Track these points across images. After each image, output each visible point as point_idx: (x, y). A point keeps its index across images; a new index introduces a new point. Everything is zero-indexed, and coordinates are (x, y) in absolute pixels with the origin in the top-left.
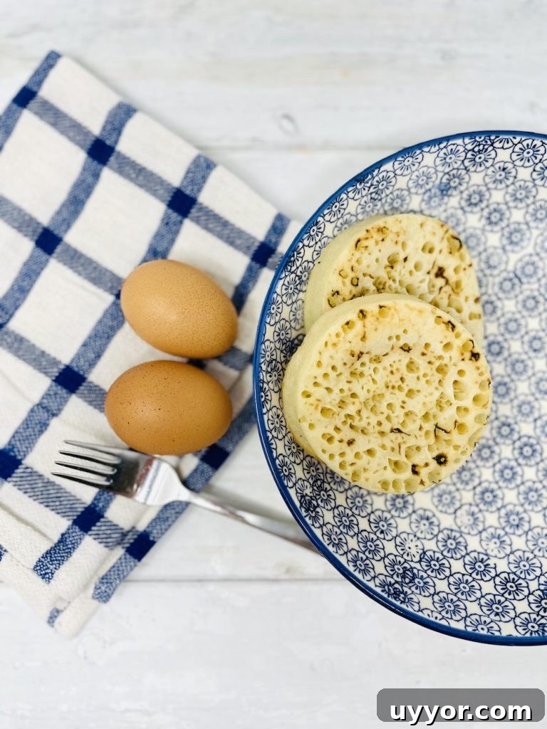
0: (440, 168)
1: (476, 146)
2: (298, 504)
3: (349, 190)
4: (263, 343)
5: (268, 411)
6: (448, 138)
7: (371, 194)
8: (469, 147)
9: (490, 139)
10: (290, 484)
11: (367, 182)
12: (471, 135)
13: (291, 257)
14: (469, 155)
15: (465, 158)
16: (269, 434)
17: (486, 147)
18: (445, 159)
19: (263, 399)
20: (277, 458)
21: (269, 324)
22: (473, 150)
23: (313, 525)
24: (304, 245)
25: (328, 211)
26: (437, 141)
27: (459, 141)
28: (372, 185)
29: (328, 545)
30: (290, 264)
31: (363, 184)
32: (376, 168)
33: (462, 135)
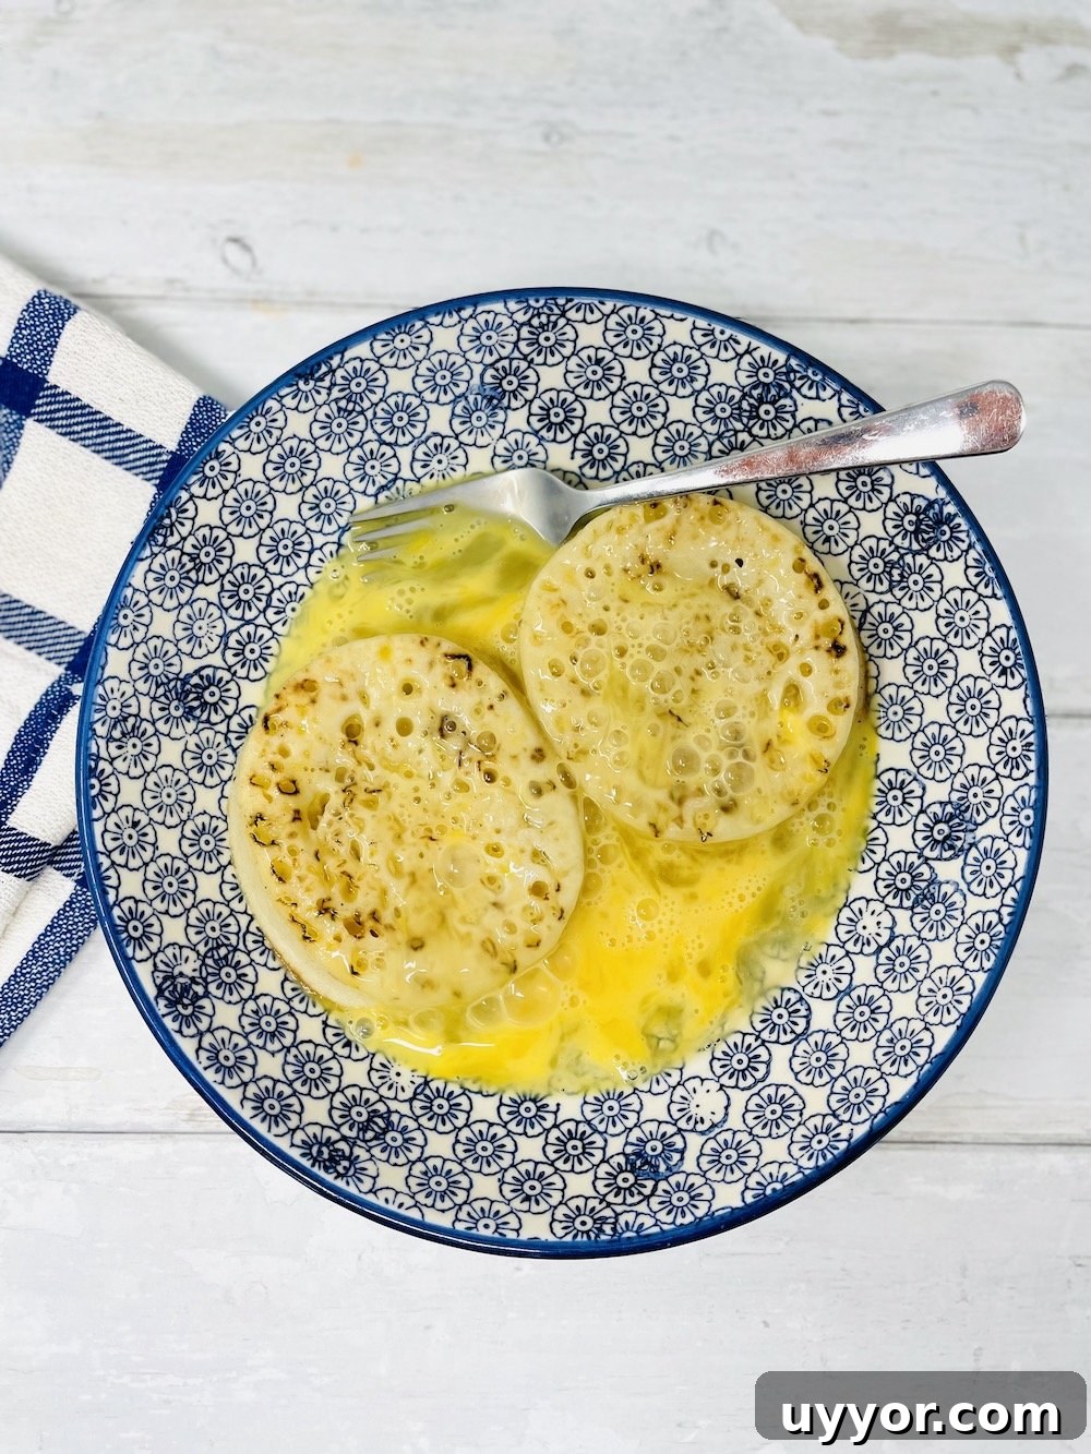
0: (472, 356)
1: (533, 317)
2: (151, 991)
3: (282, 393)
4: (101, 682)
5: (106, 815)
6: (475, 300)
7: (337, 400)
8: (521, 317)
9: (556, 305)
10: (141, 954)
11: (321, 379)
12: (520, 294)
13: (163, 518)
14: (525, 332)
15: (519, 339)
16: (102, 859)
17: (553, 318)
18: (478, 338)
19: (94, 792)
20: (117, 903)
21: (115, 645)
22: (528, 323)
23: (180, 1031)
24: (192, 497)
25: (241, 432)
26: (454, 305)
27: (498, 307)
28: (333, 385)
29: (206, 1068)
30: (163, 531)
31: (312, 383)
32: (336, 353)
33: (503, 296)
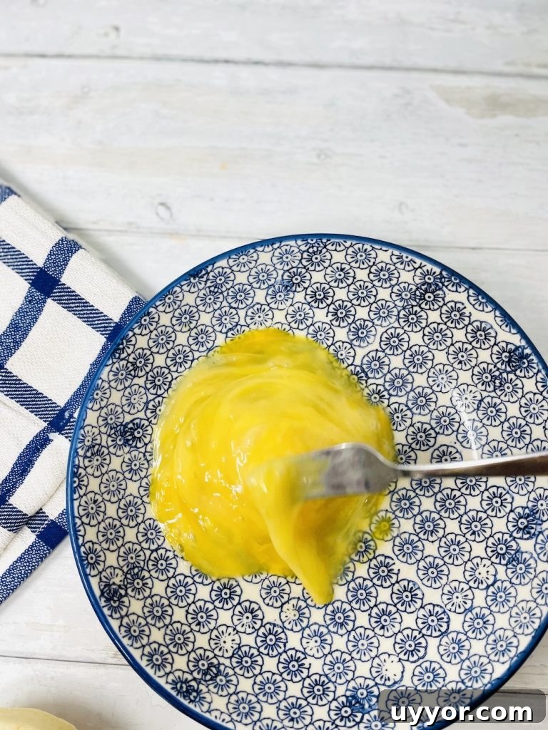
0: (278, 266)
1: (310, 248)
2: (98, 593)
3: (182, 284)
4: (83, 428)
5: (81, 497)
6: (281, 239)
7: (209, 287)
8: (303, 248)
9: (322, 242)
10: (94, 573)
11: (202, 277)
12: (304, 237)
13: (119, 345)
14: (305, 255)
15: (302, 258)
16: (78, 521)
17: (320, 249)
18: (282, 258)
19: (75, 485)
20: (83, 545)
21: (91, 409)
22: (307, 251)
23: (111, 616)
24: (134, 334)
25: (161, 302)
26: (270, 242)
27: (292, 243)
28: (208, 280)
29: (124, 637)
30: (119, 351)
31: (197, 279)
32: (210, 264)
33: (295, 237)
